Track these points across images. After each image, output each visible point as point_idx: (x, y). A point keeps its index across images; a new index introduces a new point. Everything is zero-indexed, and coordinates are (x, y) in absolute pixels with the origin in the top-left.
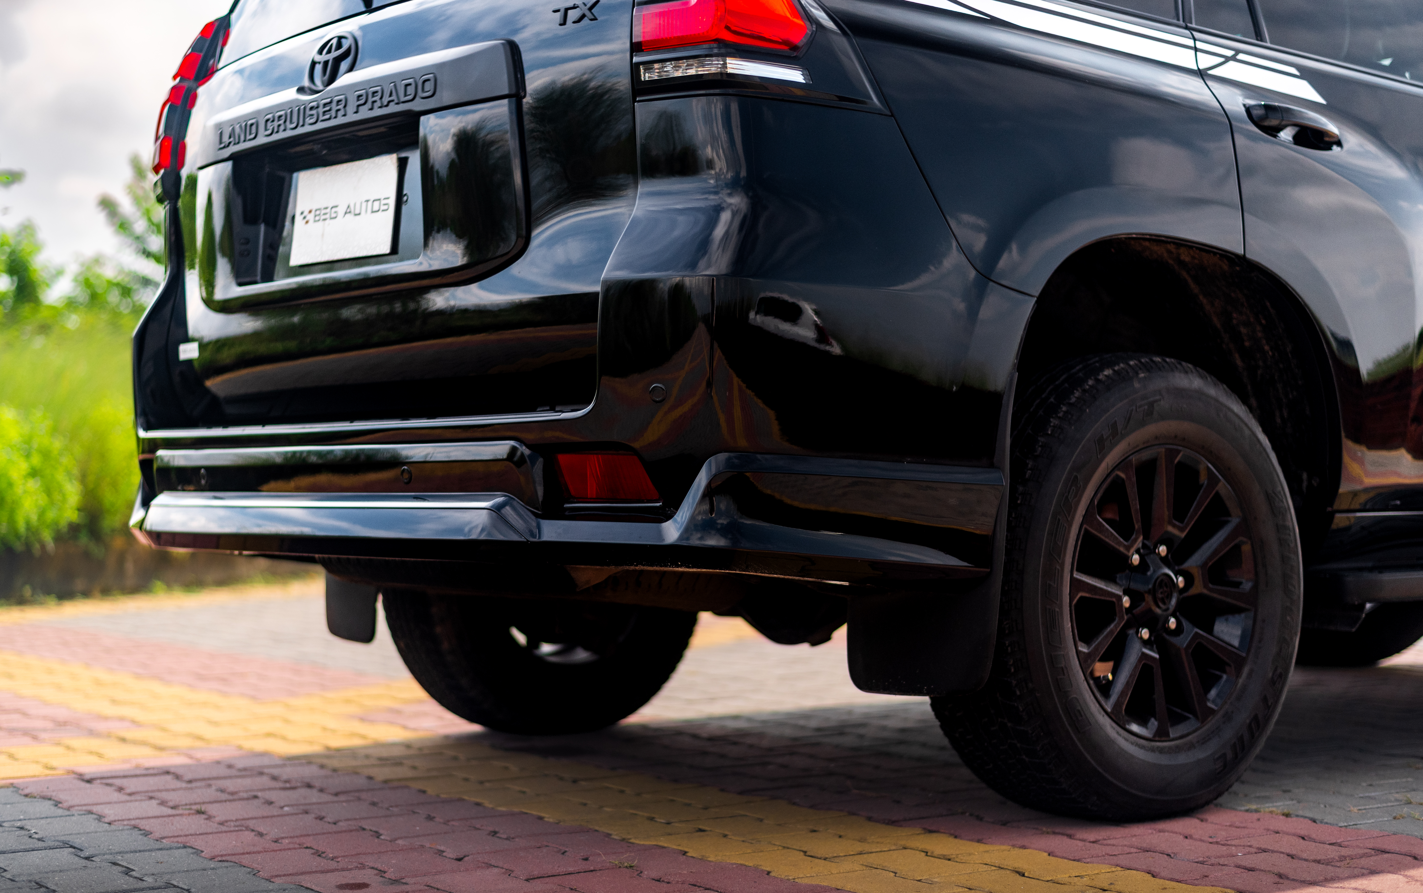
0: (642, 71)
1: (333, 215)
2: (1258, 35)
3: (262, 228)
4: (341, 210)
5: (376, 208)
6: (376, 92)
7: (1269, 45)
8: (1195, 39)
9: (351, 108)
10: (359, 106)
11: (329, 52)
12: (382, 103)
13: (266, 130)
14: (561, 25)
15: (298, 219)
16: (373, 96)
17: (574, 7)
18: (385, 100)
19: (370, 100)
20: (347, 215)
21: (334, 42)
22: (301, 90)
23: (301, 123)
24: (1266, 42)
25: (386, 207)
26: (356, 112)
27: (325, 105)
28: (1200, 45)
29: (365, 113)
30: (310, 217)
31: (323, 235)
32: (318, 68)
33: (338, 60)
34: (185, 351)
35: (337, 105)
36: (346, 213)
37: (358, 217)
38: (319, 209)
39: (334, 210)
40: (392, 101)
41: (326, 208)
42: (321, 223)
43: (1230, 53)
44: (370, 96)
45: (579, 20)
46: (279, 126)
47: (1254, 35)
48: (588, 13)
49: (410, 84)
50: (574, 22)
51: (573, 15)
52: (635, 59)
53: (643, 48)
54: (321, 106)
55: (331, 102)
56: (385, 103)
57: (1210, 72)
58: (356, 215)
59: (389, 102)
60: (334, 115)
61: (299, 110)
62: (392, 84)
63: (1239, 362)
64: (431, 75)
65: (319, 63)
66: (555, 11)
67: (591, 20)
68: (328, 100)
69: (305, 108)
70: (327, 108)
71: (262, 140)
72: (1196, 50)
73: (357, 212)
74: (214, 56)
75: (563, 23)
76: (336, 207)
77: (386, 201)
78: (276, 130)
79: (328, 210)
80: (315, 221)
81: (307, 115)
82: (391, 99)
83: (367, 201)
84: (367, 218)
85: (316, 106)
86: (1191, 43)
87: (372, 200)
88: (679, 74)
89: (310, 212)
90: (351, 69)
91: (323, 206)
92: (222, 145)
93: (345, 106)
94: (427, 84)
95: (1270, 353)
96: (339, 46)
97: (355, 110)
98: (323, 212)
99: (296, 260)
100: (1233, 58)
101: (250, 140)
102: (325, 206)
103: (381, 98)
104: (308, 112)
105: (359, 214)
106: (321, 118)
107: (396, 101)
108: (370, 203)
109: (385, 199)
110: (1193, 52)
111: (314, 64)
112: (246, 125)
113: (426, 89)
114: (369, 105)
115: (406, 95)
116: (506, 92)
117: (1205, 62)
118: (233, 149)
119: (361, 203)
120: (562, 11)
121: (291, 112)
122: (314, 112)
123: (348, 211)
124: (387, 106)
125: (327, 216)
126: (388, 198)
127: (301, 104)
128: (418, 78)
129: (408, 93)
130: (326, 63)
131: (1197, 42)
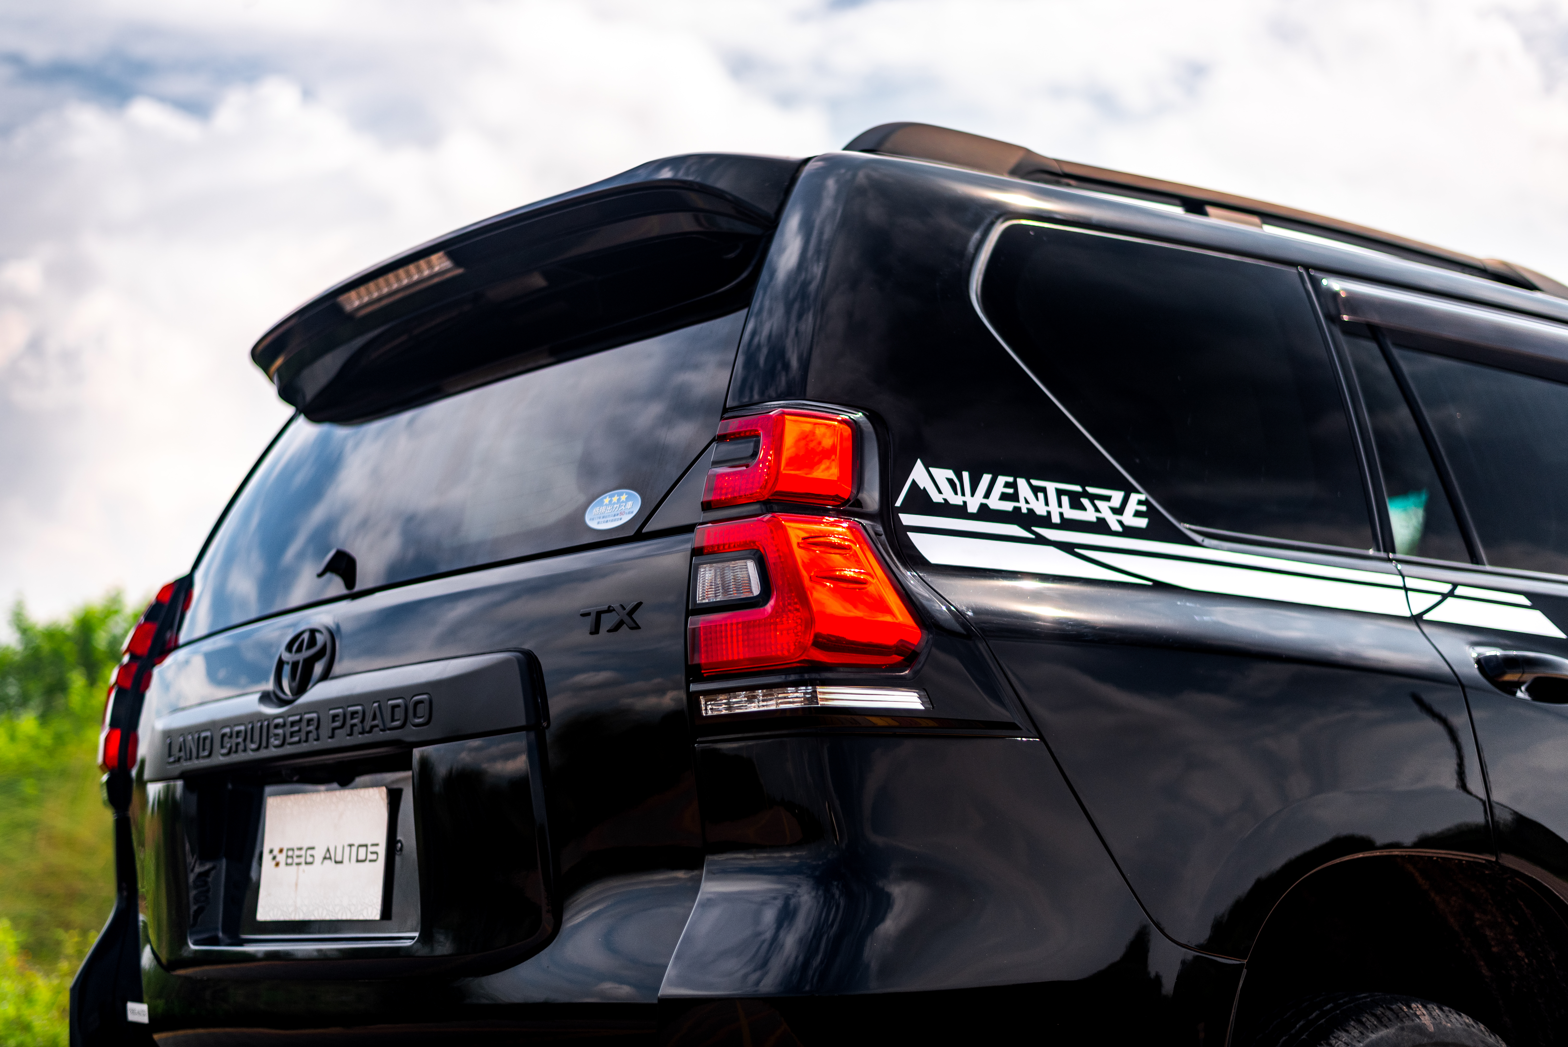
0: (703, 702)
1: (309, 859)
2: (1475, 559)
3: (224, 862)
4: (319, 853)
5: (362, 856)
6: (356, 712)
7: (1488, 568)
8: (1401, 574)
9: (325, 732)
10: (334, 729)
11: (299, 650)
12: (363, 728)
13: (222, 747)
14: (591, 633)
15: (267, 858)
16: (352, 718)
17: (610, 610)
18: (368, 724)
19: (350, 722)
20: (327, 862)
21: (306, 636)
22: (265, 698)
23: (264, 744)
24: (1483, 564)
25: (374, 857)
26: (332, 737)
27: (293, 724)
28: (1410, 583)
29: (342, 739)
30: (281, 858)
31: (296, 885)
32: (287, 669)
33: (309, 664)
34: (133, 1011)
35: (308, 725)
36: (325, 858)
37: (339, 866)
38: (293, 850)
39: (310, 852)
40: (377, 726)
41: (300, 849)
42: (294, 867)
43: (1446, 588)
44: (348, 716)
45: (615, 629)
46: (237, 744)
47: (1467, 556)
48: (627, 619)
49: (398, 706)
50: (609, 631)
51: (608, 621)
52: (693, 687)
53: (703, 671)
54: (288, 725)
55: (301, 720)
56: (367, 729)
57: (1426, 617)
58: (336, 862)
59: (372, 727)
60: (304, 738)
61: (261, 727)
62: (376, 705)
63: (1485, 971)
64: (425, 696)
65: (288, 663)
66: (583, 615)
67: (632, 628)
68: (297, 718)
69: (268, 725)
70: (296, 728)
71: (219, 759)
72: (1406, 589)
73: (339, 859)
74: (171, 626)
75: (595, 631)
76: (313, 848)
77: (374, 849)
78: (234, 749)
79: (303, 852)
80: (287, 864)
81: (271, 734)
82: (376, 722)
83: (351, 846)
84: (350, 867)
85: (282, 724)
86: (1397, 581)
87: (356, 845)
88: (753, 707)
89: (281, 851)
90: (326, 676)
91: (295, 846)
92: (172, 759)
93: (317, 728)
94: (420, 706)
95: (1526, 961)
96: (312, 642)
97: (330, 734)
98: (297, 853)
99: (264, 914)
100: (1451, 594)
101: (204, 757)
102: (299, 846)
103: (362, 721)
104: (273, 731)
105: (341, 862)
106: (289, 740)
107: (381, 727)
108: (354, 849)
109: (373, 845)
110: (1403, 592)
111: (281, 663)
112: (199, 738)
113: (419, 714)
114: (347, 729)
115: (393, 720)
116: (523, 722)
117: (1420, 602)
118: (187, 765)
119: (343, 848)
120: (593, 615)
121: (252, 728)
122: (280, 731)
123: (328, 856)
124: (370, 732)
125: (302, 860)
126: (377, 845)
127: (263, 719)
128: (408, 699)
129: (396, 718)
130: (295, 665)
131: (1407, 579)
